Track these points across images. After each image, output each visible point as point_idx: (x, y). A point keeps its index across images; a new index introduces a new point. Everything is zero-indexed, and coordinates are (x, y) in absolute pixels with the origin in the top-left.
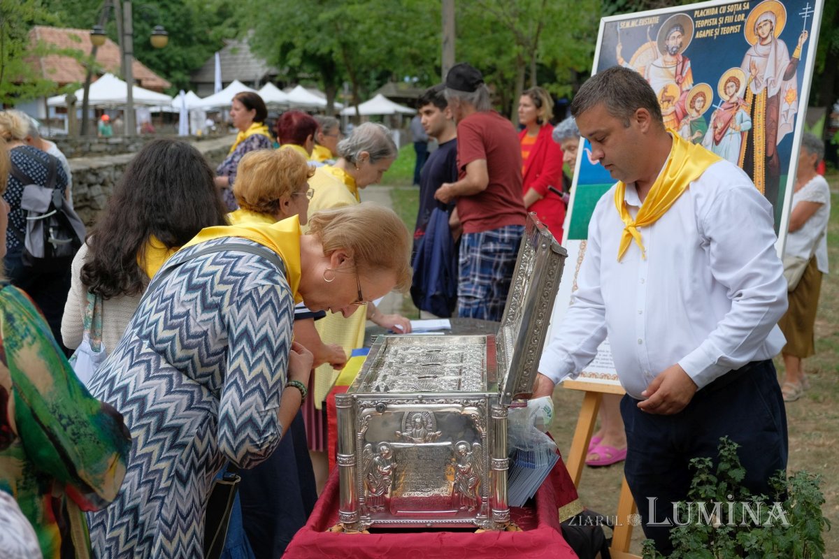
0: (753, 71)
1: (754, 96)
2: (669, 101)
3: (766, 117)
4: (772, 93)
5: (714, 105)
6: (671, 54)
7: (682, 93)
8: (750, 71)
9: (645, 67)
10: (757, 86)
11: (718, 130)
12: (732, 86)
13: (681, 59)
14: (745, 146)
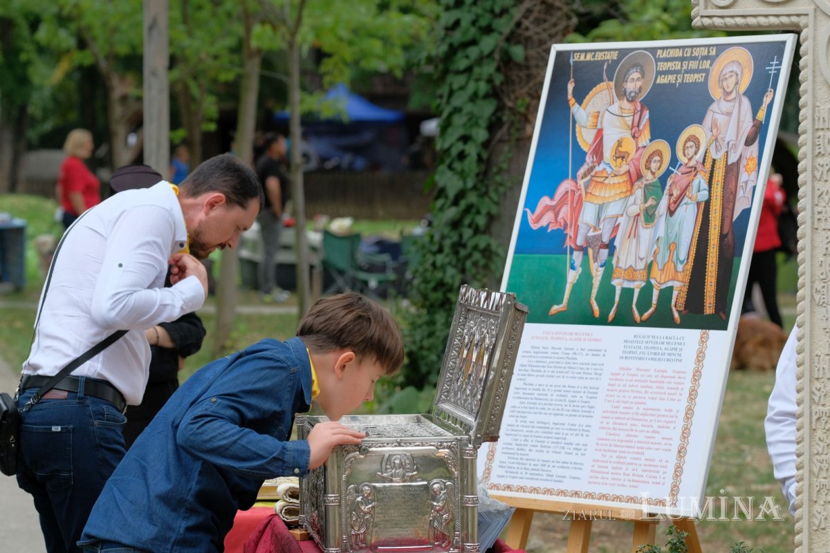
0: (715, 131)
1: (714, 161)
2: (623, 158)
3: (724, 188)
4: (733, 159)
5: (670, 168)
6: (628, 100)
7: (638, 149)
8: (711, 131)
9: (599, 112)
10: (717, 150)
11: (673, 199)
12: (691, 147)
13: (639, 108)
14: (701, 220)
